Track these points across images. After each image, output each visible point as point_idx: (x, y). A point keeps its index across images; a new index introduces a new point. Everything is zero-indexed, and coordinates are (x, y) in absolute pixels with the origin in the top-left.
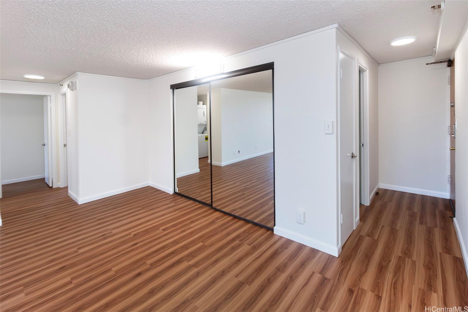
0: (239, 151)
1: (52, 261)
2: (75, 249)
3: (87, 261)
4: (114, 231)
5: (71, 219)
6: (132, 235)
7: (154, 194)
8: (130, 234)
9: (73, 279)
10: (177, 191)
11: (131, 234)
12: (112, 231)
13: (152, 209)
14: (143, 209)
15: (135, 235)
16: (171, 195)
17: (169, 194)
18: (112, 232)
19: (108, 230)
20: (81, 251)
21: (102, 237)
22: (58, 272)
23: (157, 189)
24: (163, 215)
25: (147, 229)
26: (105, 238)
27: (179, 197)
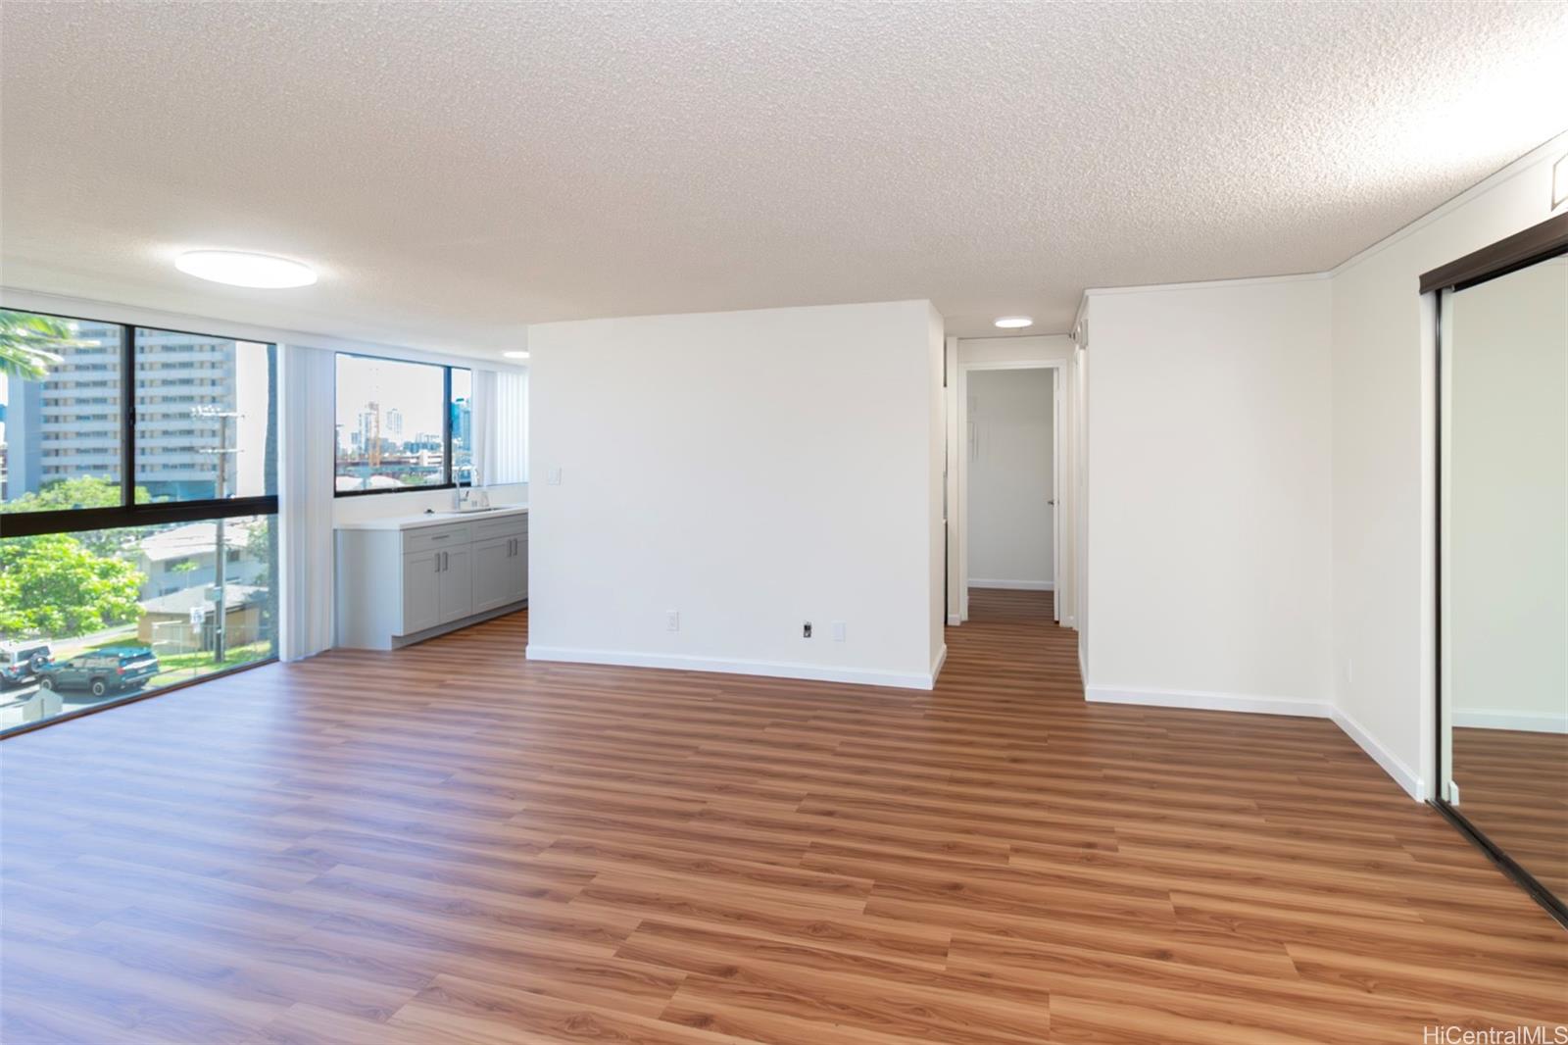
0: (807, 628)
1: (951, 848)
2: (1005, 845)
3: (1011, 909)
4: (1126, 852)
5: (1045, 740)
6: (1166, 906)
7: (1332, 764)
8: (1164, 894)
9: (956, 944)
10: (1452, 794)
11: (1168, 898)
12: (1120, 847)
13: (1296, 834)
14: (1261, 810)
15: (1180, 912)
16: (1414, 807)
17: (1407, 795)
18: (1117, 850)
19: (1110, 831)
20: (1017, 862)
21: (1081, 850)
22: (941, 894)
23: (1357, 746)
24: (1332, 890)
25: (1233, 917)
26: (1090, 861)
27: (1455, 836)
